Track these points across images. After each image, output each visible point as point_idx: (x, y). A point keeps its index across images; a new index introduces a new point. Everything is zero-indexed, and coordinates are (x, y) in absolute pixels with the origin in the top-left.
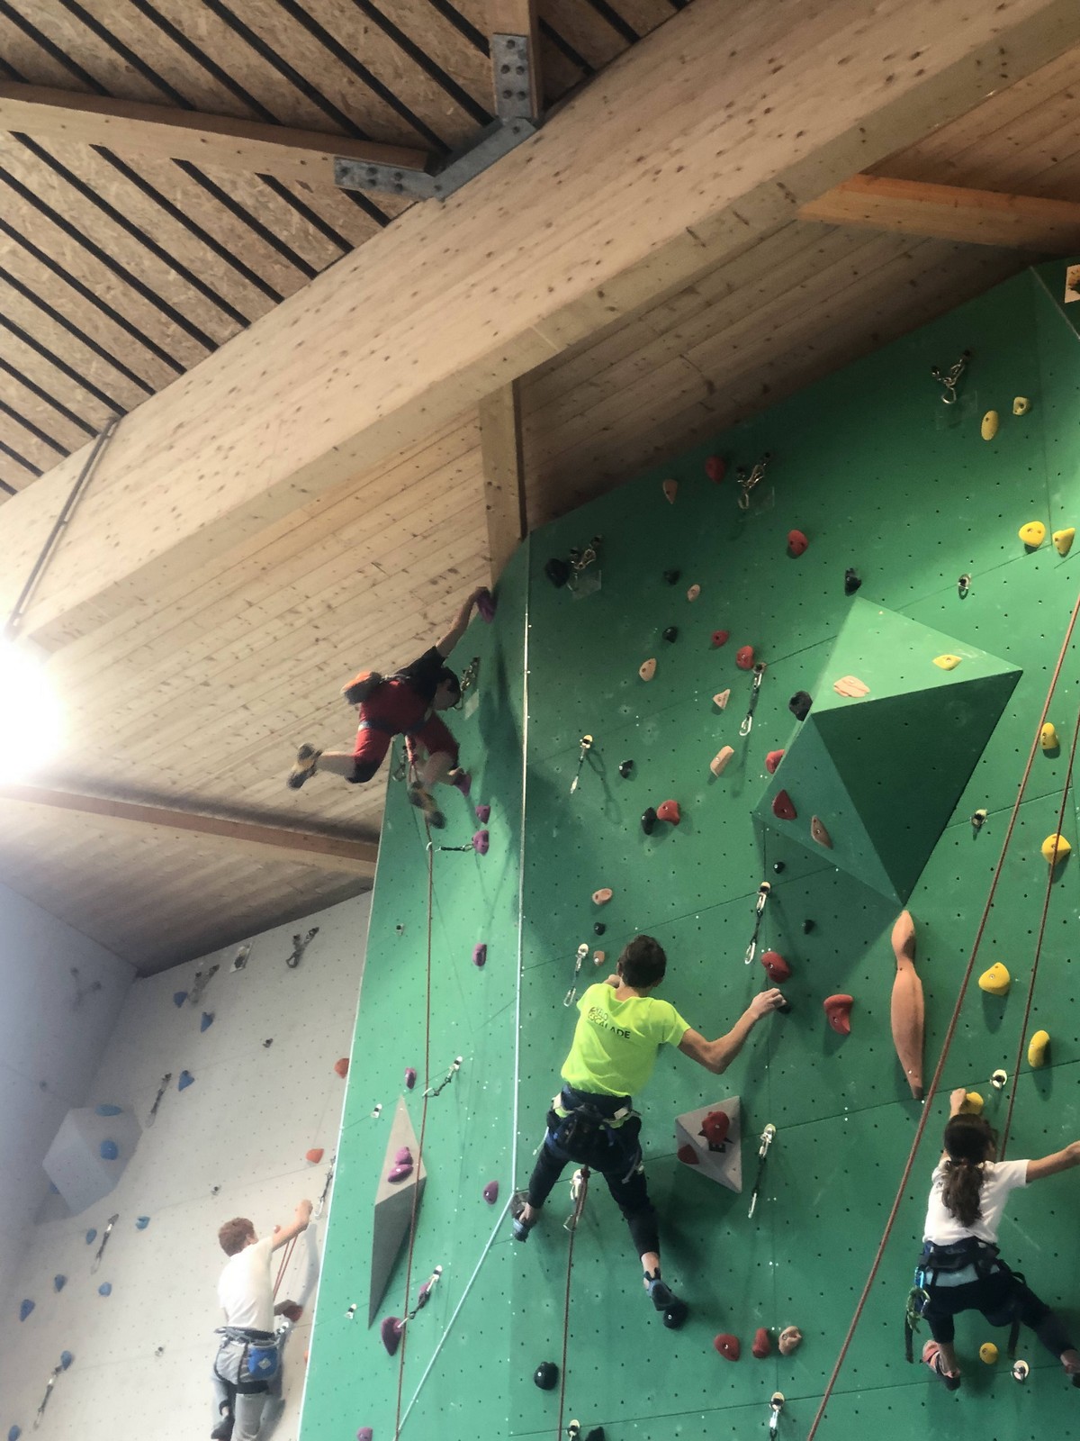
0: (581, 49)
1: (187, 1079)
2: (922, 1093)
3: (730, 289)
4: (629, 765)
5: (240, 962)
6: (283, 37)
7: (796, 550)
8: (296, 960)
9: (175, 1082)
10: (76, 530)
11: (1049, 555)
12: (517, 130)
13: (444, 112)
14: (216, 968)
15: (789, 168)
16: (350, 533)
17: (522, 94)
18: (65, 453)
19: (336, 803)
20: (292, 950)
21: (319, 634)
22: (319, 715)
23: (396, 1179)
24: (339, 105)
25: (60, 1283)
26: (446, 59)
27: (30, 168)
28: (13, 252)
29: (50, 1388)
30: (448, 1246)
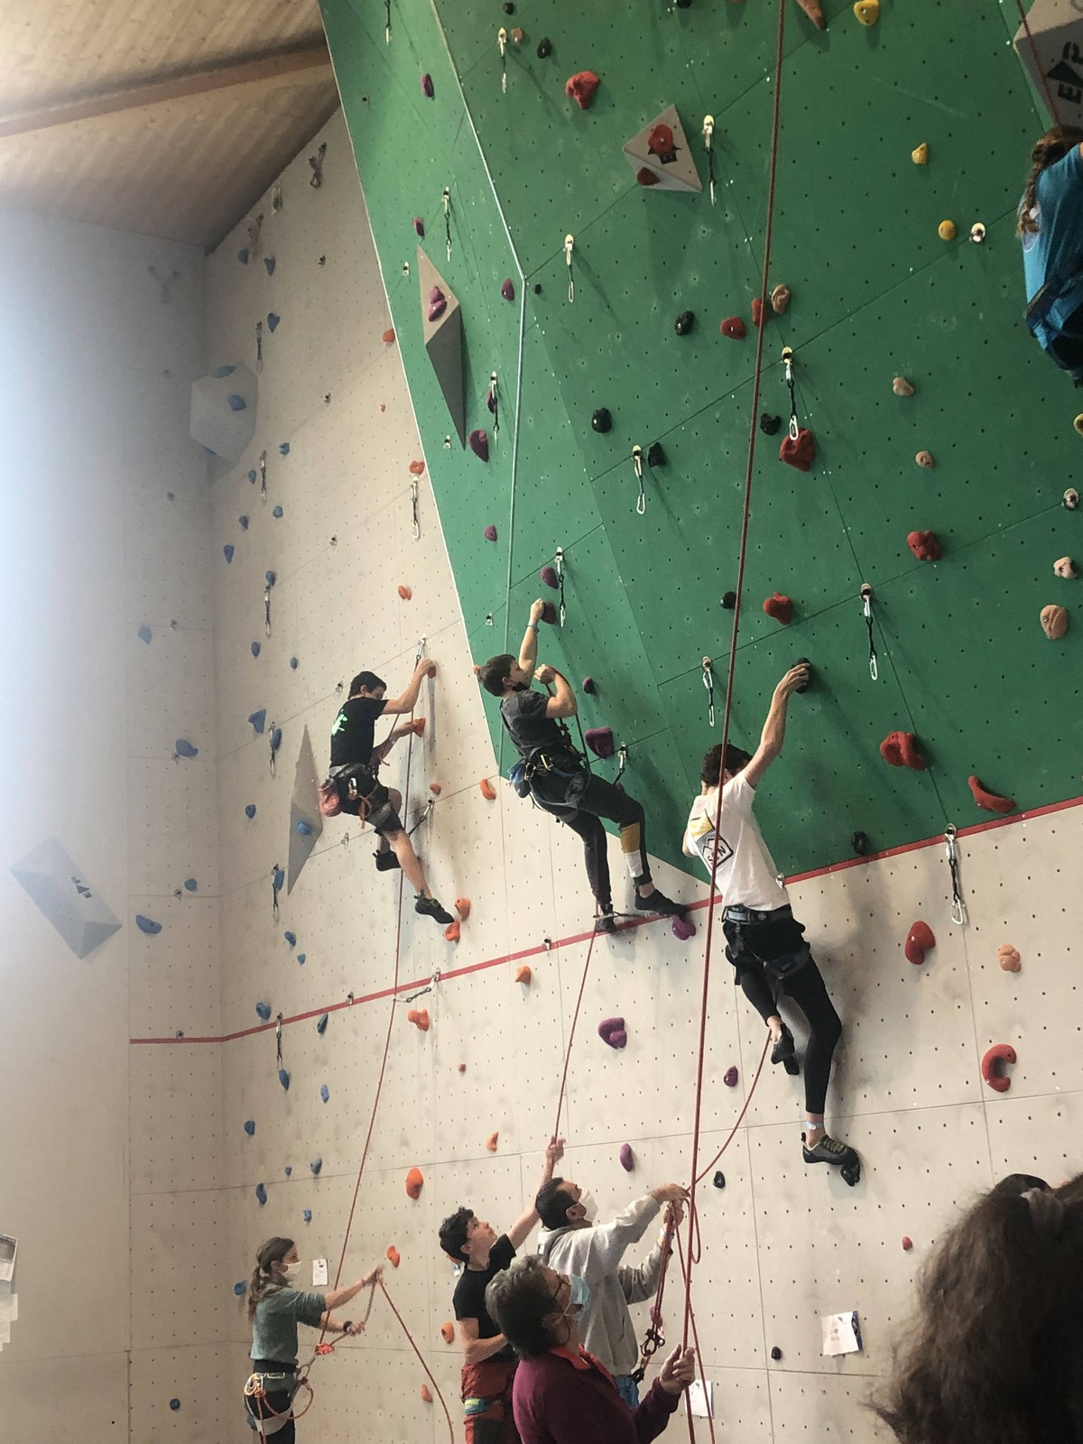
1: (274, 320)
2: (824, 22)
5: (278, 203)
8: (318, 179)
9: (265, 324)
14: (261, 217)
20: (312, 172)
23: (434, 317)
25: (245, 522)
29: (268, 603)
30: (495, 353)
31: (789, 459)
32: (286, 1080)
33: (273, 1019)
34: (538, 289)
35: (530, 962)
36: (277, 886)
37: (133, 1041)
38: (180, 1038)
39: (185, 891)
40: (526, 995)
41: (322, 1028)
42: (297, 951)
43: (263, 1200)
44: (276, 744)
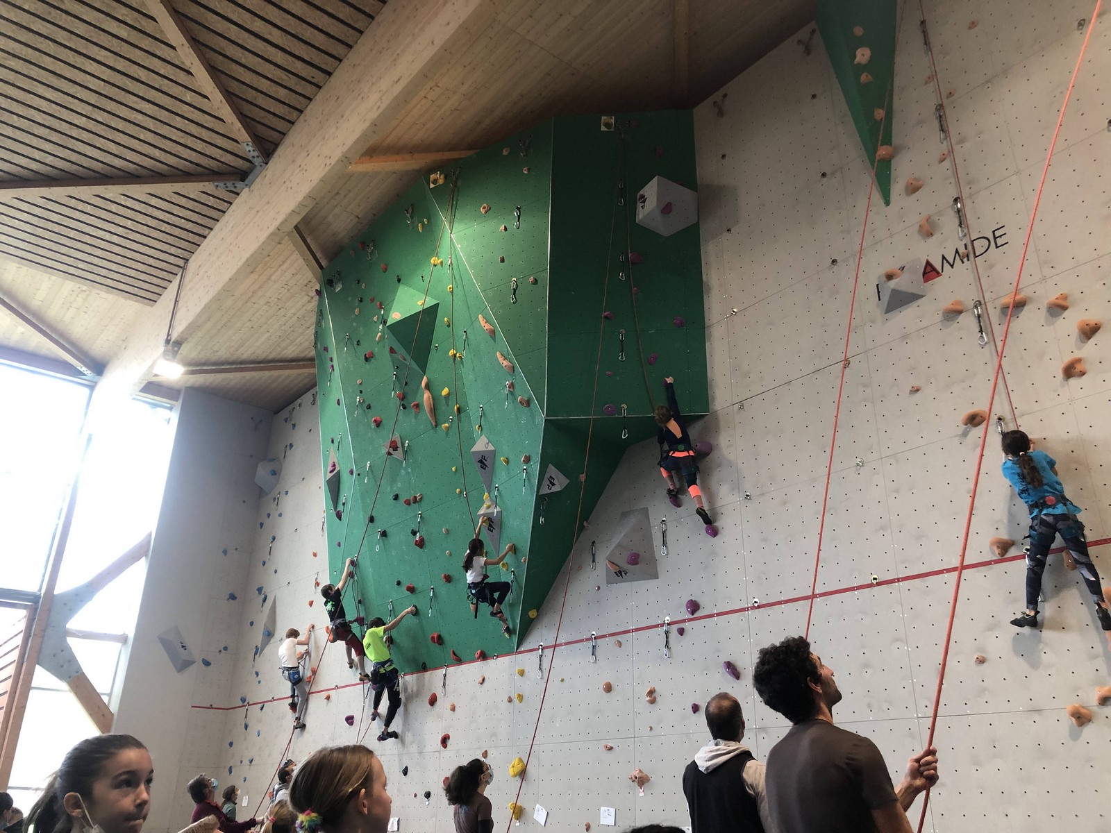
0: (270, 139)
1: (291, 446)
2: (436, 426)
3: (349, 191)
4: (358, 341)
5: (300, 405)
6: (182, 152)
7: (385, 270)
8: (314, 402)
9: (288, 446)
10: (180, 303)
11: (439, 266)
12: (261, 166)
13: (239, 163)
14: (294, 408)
15: (310, 192)
16: (273, 278)
17: (258, 157)
18: (176, 275)
19: (309, 352)
20: (313, 399)
21: (279, 307)
22: (292, 329)
23: (331, 472)
24: (207, 166)
25: (269, 515)
26: (234, 150)
27: (126, 201)
28: (132, 224)
29: (271, 547)
30: (346, 489)
31: (416, 544)
32: (246, 727)
33: (246, 703)
34: (359, 475)
35: (330, 693)
36: (256, 653)
37: (193, 707)
38: (211, 707)
39: (223, 651)
40: (327, 704)
41: (262, 709)
42: (259, 678)
43: (231, 772)
44: (264, 600)
